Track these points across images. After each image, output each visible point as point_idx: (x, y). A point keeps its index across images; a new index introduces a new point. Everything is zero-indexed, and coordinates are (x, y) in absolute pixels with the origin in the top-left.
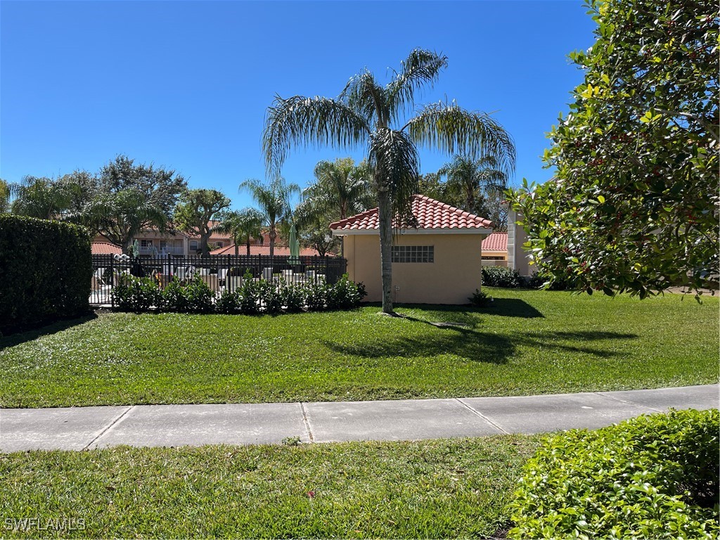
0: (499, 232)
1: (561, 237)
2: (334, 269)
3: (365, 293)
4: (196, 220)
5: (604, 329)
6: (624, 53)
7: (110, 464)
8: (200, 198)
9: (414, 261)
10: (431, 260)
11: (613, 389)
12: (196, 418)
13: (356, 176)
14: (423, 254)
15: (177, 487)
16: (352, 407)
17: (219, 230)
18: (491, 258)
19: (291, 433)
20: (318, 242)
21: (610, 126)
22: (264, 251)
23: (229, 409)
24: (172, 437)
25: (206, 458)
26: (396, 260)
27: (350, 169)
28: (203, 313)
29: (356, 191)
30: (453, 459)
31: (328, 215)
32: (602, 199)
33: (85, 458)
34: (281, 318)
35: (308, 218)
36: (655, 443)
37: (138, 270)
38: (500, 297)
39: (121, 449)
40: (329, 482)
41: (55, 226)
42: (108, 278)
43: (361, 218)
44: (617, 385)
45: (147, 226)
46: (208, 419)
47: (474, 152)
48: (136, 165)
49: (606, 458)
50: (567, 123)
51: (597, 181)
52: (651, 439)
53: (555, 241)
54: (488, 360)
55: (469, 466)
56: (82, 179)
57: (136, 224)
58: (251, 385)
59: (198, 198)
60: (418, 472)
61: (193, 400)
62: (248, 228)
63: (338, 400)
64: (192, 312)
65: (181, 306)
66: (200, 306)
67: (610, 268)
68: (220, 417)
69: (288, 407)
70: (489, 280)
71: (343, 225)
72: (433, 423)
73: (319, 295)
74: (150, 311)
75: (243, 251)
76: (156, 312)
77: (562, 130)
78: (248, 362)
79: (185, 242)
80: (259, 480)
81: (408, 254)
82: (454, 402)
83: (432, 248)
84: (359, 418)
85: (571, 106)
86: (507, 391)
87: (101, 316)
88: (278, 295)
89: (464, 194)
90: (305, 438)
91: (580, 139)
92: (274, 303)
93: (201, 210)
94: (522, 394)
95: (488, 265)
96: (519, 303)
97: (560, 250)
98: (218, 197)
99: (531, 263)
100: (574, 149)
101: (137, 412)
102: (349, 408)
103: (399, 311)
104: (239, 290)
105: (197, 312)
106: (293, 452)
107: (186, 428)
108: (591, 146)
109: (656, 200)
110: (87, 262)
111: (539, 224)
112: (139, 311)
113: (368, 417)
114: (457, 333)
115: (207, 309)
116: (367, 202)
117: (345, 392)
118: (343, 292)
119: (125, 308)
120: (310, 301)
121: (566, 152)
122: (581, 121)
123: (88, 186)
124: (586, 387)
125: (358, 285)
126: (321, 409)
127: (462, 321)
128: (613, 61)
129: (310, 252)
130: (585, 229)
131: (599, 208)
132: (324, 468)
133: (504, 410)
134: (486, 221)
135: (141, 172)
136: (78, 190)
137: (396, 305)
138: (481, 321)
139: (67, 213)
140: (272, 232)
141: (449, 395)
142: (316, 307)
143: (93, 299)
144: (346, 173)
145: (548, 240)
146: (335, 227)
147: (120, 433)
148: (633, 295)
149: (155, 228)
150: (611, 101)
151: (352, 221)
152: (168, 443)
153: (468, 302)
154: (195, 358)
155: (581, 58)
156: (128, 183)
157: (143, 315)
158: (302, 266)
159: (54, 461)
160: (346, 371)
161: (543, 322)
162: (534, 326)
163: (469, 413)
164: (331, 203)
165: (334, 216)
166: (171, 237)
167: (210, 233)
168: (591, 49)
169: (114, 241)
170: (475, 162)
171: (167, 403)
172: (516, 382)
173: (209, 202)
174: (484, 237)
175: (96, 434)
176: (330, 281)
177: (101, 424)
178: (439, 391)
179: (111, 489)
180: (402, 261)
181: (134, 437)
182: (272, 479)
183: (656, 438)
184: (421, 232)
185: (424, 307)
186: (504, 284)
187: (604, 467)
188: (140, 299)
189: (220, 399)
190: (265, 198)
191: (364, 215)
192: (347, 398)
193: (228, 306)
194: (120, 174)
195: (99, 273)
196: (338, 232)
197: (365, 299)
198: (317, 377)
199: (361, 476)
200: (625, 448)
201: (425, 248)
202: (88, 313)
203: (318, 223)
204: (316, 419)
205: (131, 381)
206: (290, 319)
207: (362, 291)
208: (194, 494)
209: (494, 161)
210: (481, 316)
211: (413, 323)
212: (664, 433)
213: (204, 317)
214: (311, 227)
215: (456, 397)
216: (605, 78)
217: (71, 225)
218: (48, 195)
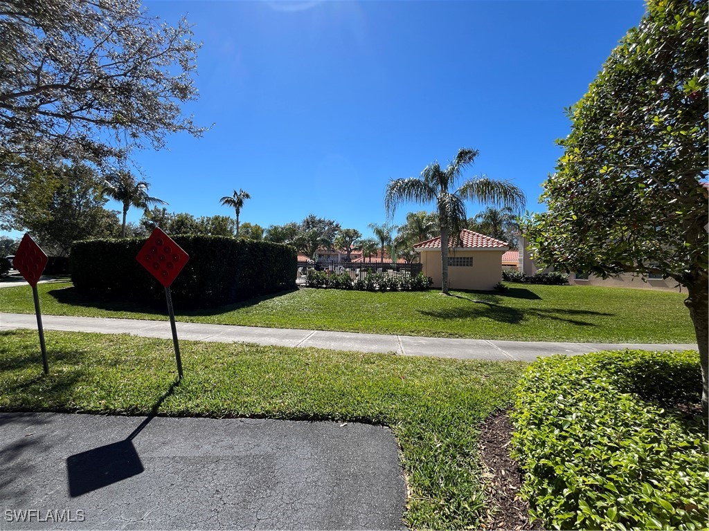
0: (514, 250)
1: (549, 241)
2: (415, 269)
3: (432, 283)
4: (345, 244)
5: (583, 308)
6: (590, 136)
7: (307, 354)
8: (347, 233)
9: (461, 265)
10: (471, 265)
11: (588, 342)
12: (345, 338)
13: (428, 220)
14: (467, 261)
15: (336, 366)
16: (424, 340)
17: (355, 249)
18: (508, 265)
19: (393, 349)
20: (407, 255)
21: (580, 176)
22: (379, 260)
23: (360, 335)
24: (333, 345)
25: (351, 356)
26: (451, 265)
27: (425, 216)
28: (347, 289)
29: (428, 228)
30: (483, 370)
31: (412, 241)
32: (575, 218)
33: (296, 351)
34: (387, 294)
35: (401, 242)
36: (613, 366)
37: (318, 268)
38: (513, 287)
39: (311, 348)
40: (412, 374)
41: (283, 246)
42: (304, 272)
43: (431, 242)
44: (590, 340)
45: (321, 247)
46: (350, 339)
47: (499, 206)
48: (317, 218)
49: (578, 369)
50: (553, 178)
51: (572, 208)
52: (610, 364)
53: (546, 244)
54: (505, 321)
55: (492, 374)
56: (294, 225)
57: (315, 246)
58: (371, 325)
59: (346, 233)
60: (461, 374)
61: (343, 330)
62: (370, 249)
63: (417, 336)
64: (342, 289)
65: (337, 286)
66: (346, 285)
67: (582, 258)
68: (356, 339)
69: (390, 337)
70: (506, 278)
71: (420, 245)
72: (471, 351)
73: (407, 282)
74: (323, 288)
75: (367, 260)
76: (326, 288)
77: (550, 181)
78: (369, 314)
79: (339, 255)
80: (376, 369)
81: (458, 262)
82: (484, 342)
83: (472, 258)
84: (428, 345)
85: (556, 168)
86: (517, 339)
87: (301, 289)
88: (385, 282)
89: (491, 229)
90: (399, 352)
91: (561, 185)
92: (383, 286)
93: (348, 239)
94: (526, 340)
95: (506, 270)
96: (526, 291)
97: (549, 249)
98: (356, 233)
99: (532, 258)
100: (557, 191)
101: (317, 333)
102: (423, 340)
103: (452, 293)
104: (365, 279)
105: (345, 289)
106: (393, 358)
107: (340, 342)
108: (568, 189)
109: (611, 217)
110: (296, 264)
111: (536, 235)
112: (318, 288)
113: (433, 345)
114: (486, 306)
115: (350, 288)
116: (433, 234)
117: (420, 332)
118: (420, 281)
119: (311, 286)
120: (402, 285)
121: (553, 193)
122: (561, 175)
123: (296, 229)
124: (569, 339)
125: (429, 278)
126: (408, 340)
127: (489, 300)
128: (582, 141)
129: (402, 261)
130: (565, 236)
131: (573, 222)
132: (410, 366)
133: (515, 348)
134: (505, 243)
135: (320, 221)
136: (291, 231)
137: (450, 290)
138: (502, 300)
139: (287, 242)
140: (383, 250)
141: (481, 338)
142: (405, 289)
143: (298, 281)
144: (423, 218)
145: (541, 243)
146: (416, 246)
147: (310, 342)
148: (598, 277)
149: (326, 249)
150: (580, 163)
151: (426, 244)
152: (332, 348)
153: (493, 289)
154: (344, 311)
155: (562, 142)
156: (314, 226)
157: (320, 289)
158: (398, 268)
159: (282, 350)
160: (421, 322)
161: (541, 302)
162: (536, 304)
163: (493, 348)
164: (414, 235)
165: (415, 242)
166: (333, 253)
167: (351, 251)
168: (568, 136)
169: (307, 255)
170: (499, 210)
171: (331, 331)
172: (522, 334)
173: (351, 235)
174: (504, 252)
175: (300, 341)
176: (413, 275)
177: (302, 337)
178: (475, 335)
179: (307, 364)
180: (454, 265)
181: (316, 345)
182: (383, 369)
183: (614, 364)
184: (465, 249)
185: (466, 291)
186: (516, 280)
187: (577, 373)
188: (318, 282)
189: (356, 330)
190: (379, 232)
191: (433, 240)
192: (422, 335)
193: (360, 287)
194: (311, 223)
195: (300, 269)
196: (418, 249)
197: (432, 286)
198: (406, 323)
199: (430, 372)
200: (591, 366)
201: (468, 258)
202: (295, 287)
203: (406, 246)
204: (405, 344)
205: (315, 320)
206: (391, 294)
207: (431, 281)
208: (345, 371)
209: (511, 210)
210: (502, 297)
211: (460, 300)
212: (620, 361)
213: (348, 292)
214: (403, 247)
215: (485, 339)
216: (577, 150)
217: (289, 246)
218: (280, 233)
